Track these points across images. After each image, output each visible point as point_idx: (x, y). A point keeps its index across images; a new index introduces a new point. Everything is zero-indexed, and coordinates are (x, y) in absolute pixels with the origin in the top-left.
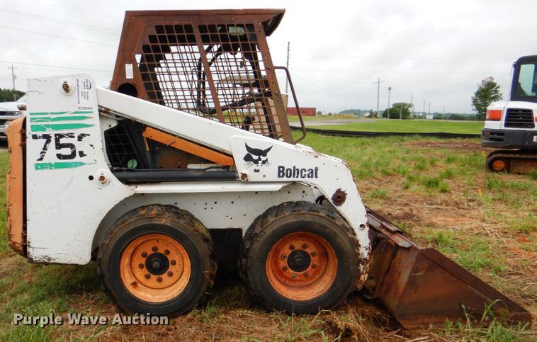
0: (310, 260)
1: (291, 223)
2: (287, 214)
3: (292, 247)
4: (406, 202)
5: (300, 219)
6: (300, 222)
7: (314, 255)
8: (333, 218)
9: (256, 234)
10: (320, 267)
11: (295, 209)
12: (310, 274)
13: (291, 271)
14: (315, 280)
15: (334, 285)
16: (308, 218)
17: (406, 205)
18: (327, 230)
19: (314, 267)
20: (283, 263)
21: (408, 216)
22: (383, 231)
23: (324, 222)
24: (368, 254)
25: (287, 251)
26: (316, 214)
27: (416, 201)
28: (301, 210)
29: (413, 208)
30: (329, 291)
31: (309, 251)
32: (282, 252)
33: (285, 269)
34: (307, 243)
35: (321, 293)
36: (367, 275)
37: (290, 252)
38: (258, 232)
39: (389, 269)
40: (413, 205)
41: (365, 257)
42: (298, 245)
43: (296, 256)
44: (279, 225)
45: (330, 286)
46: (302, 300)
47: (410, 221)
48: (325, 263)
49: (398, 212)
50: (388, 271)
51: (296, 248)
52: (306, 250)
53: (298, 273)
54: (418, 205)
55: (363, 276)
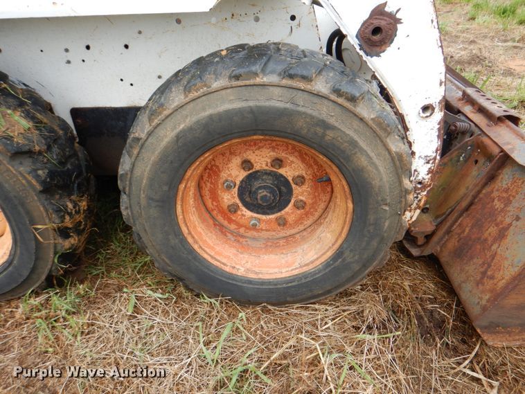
0: (290, 191)
1: (227, 112)
2: (216, 85)
3: (247, 164)
4: (472, 38)
5: (251, 104)
6: (251, 110)
7: (300, 180)
8: (352, 99)
9: (138, 139)
10: (314, 205)
11: (241, 71)
12: (291, 219)
13: (248, 213)
14: (301, 227)
15: (339, 254)
16: (275, 100)
17: (473, 42)
18: (330, 135)
19: (300, 205)
20: (230, 198)
21: (476, 60)
22: (467, 109)
23: (324, 111)
24: (430, 171)
25: (234, 172)
26: (302, 85)
27: (485, 37)
28: (256, 74)
29: (482, 46)
30: (327, 264)
31: (288, 172)
32: (224, 175)
33: (233, 209)
34: (282, 155)
35: (311, 267)
36: (418, 211)
37: (243, 175)
38: (143, 136)
39: (471, 204)
40: (481, 42)
41: (420, 178)
42: (262, 159)
43: (257, 184)
44: (194, 119)
45: (329, 254)
46: (267, 277)
47: (479, 68)
48: (325, 198)
49: (463, 53)
50: (467, 209)
51: (257, 167)
52: (282, 171)
53: (264, 217)
54: (487, 43)
55: (408, 214)
